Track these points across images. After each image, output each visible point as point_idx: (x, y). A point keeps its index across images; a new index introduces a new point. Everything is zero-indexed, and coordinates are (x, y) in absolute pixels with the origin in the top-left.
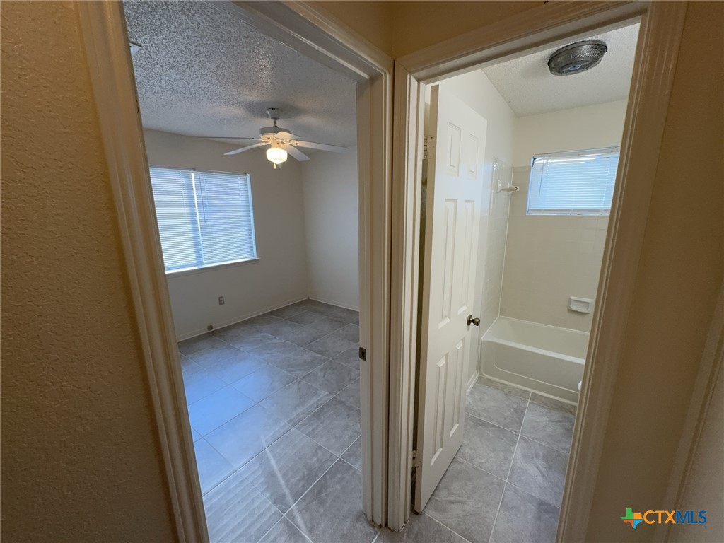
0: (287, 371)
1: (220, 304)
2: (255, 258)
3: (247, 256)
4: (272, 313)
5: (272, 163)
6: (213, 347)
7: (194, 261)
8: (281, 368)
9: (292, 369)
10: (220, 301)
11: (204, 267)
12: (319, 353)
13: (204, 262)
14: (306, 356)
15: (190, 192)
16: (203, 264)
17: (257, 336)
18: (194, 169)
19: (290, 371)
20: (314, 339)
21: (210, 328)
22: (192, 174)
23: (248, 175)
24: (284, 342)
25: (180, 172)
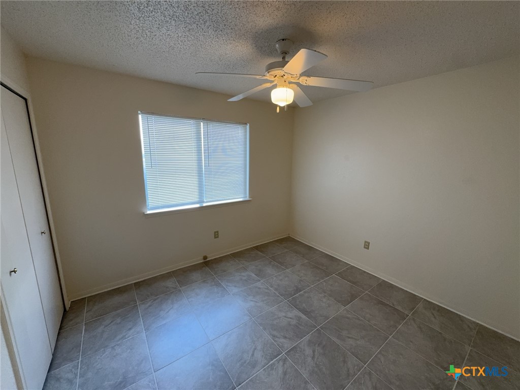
0: (271, 334)
1: (215, 238)
2: (248, 199)
3: (240, 196)
4: (257, 248)
5: (276, 106)
6: (204, 282)
7: (197, 200)
8: (265, 329)
9: (275, 333)
10: (215, 235)
11: (205, 205)
12: (305, 315)
13: (205, 200)
14: (290, 315)
15: (199, 139)
16: (204, 202)
17: (243, 274)
18: (203, 119)
19: (274, 336)
20: (298, 290)
21: (205, 258)
22: (202, 123)
23: (248, 124)
24: (268, 289)
25: (192, 121)
